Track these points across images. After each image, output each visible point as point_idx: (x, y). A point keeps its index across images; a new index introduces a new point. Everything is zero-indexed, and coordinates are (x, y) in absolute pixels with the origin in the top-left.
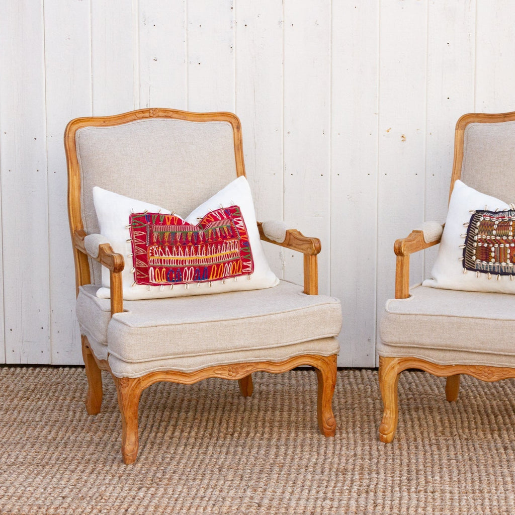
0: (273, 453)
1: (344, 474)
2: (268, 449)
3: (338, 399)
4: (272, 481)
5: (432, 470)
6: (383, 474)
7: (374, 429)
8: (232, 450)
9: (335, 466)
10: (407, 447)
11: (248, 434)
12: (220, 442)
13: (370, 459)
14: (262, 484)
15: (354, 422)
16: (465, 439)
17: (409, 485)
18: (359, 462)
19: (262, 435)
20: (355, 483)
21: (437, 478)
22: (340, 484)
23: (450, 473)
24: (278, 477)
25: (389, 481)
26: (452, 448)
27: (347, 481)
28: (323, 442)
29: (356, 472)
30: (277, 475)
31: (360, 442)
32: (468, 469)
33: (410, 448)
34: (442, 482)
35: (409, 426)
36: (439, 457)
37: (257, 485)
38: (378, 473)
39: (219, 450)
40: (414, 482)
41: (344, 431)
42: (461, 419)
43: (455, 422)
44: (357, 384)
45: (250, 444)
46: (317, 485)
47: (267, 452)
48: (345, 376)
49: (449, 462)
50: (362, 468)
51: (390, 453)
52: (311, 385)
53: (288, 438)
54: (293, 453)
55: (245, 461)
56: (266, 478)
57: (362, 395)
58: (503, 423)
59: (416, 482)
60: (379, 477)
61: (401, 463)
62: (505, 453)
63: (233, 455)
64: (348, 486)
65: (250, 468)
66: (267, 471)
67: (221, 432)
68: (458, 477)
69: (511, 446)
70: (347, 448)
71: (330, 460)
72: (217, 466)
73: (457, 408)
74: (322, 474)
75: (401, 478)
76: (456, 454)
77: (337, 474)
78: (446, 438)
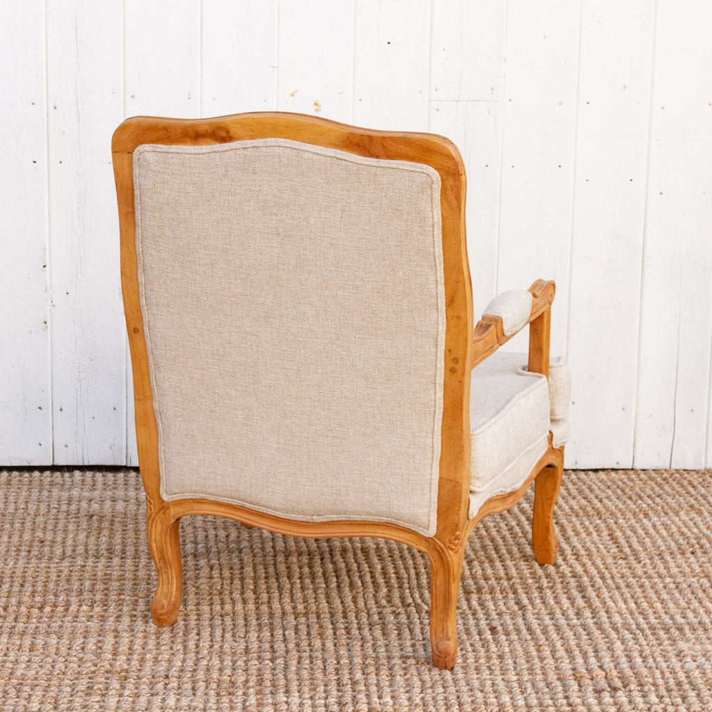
0: (109, 647)
1: (230, 694)
2: (100, 638)
3: (215, 529)
5: (378, 681)
6: (297, 694)
7: (276, 594)
8: (40, 641)
9: (215, 675)
10: (332, 632)
11: (68, 606)
12: (21, 625)
13: (273, 660)
16: (427, 612)
18: (254, 665)
19: (92, 607)
21: (388, 699)
23: (408, 686)
24: (119, 702)
26: (406, 632)
27: (236, 708)
28: (193, 623)
29: (251, 690)
30: (117, 698)
31: (254, 621)
33: (338, 633)
35: (332, 585)
36: (387, 651)
39: (18, 642)
41: (227, 599)
42: (415, 568)
43: (406, 575)
45: (70, 629)
47: (99, 644)
49: (404, 662)
50: (260, 680)
51: (304, 644)
53: (135, 613)
54: (143, 649)
55: (63, 668)
56: (97, 706)
58: (483, 575)
59: (352, 709)
60: (289, 700)
61: (325, 666)
62: (494, 639)
63: (43, 654)
65: (71, 683)
66: (100, 689)
67: (23, 603)
68: (422, 695)
69: (502, 625)
70: (234, 635)
71: (205, 662)
74: (194, 694)
75: (328, 701)
76: (413, 645)
77: (218, 694)
78: (394, 609)
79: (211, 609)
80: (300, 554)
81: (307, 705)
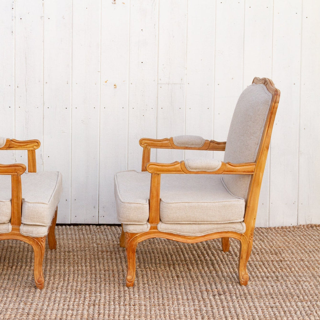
1: (80, 293)
3: (76, 244)
4: (36, 298)
5: (133, 291)
6: (104, 294)
7: (98, 264)
8: (11, 277)
9: (75, 288)
10: (118, 276)
11: (21, 266)
12: (4, 272)
14: (30, 300)
15: (86, 259)
16: (153, 270)
17: (119, 300)
18: (89, 285)
19: (30, 267)
20: (86, 299)
21: (137, 296)
22: (77, 300)
23: (144, 292)
24: (40, 295)
25: (107, 298)
26: (145, 276)
27: (82, 298)
28: (67, 272)
29: (87, 292)
30: (39, 294)
31: (89, 272)
32: (155, 290)
33: (120, 276)
34: (140, 298)
35: (119, 262)
36: (138, 282)
37: (27, 300)
38: (100, 293)
39: (4, 277)
40: (122, 299)
41: (80, 265)
42: (150, 257)
43: (147, 259)
44: (87, 235)
45: (22, 273)
46: (64, 300)
48: (80, 229)
49: (144, 285)
50: (91, 290)
51: (107, 279)
52: (59, 235)
53: (46, 269)
54: (49, 280)
55: (19, 285)
56: (32, 296)
57: (90, 241)
58: (176, 260)
59: (124, 298)
60: (101, 295)
61: (114, 286)
62: (178, 279)
63: (12, 281)
64: (82, 301)
65: (23, 289)
66: (33, 291)
67: (5, 266)
68: (149, 295)
69: (181, 275)
70: (82, 276)
71: (71, 284)
72: (3, 288)
73: (148, 250)
74: (67, 293)
75: (115, 296)
76: (148, 280)
77: (75, 294)
78: (141, 269)
79: (74, 269)
80: (107, 252)
81: (107, 297)
